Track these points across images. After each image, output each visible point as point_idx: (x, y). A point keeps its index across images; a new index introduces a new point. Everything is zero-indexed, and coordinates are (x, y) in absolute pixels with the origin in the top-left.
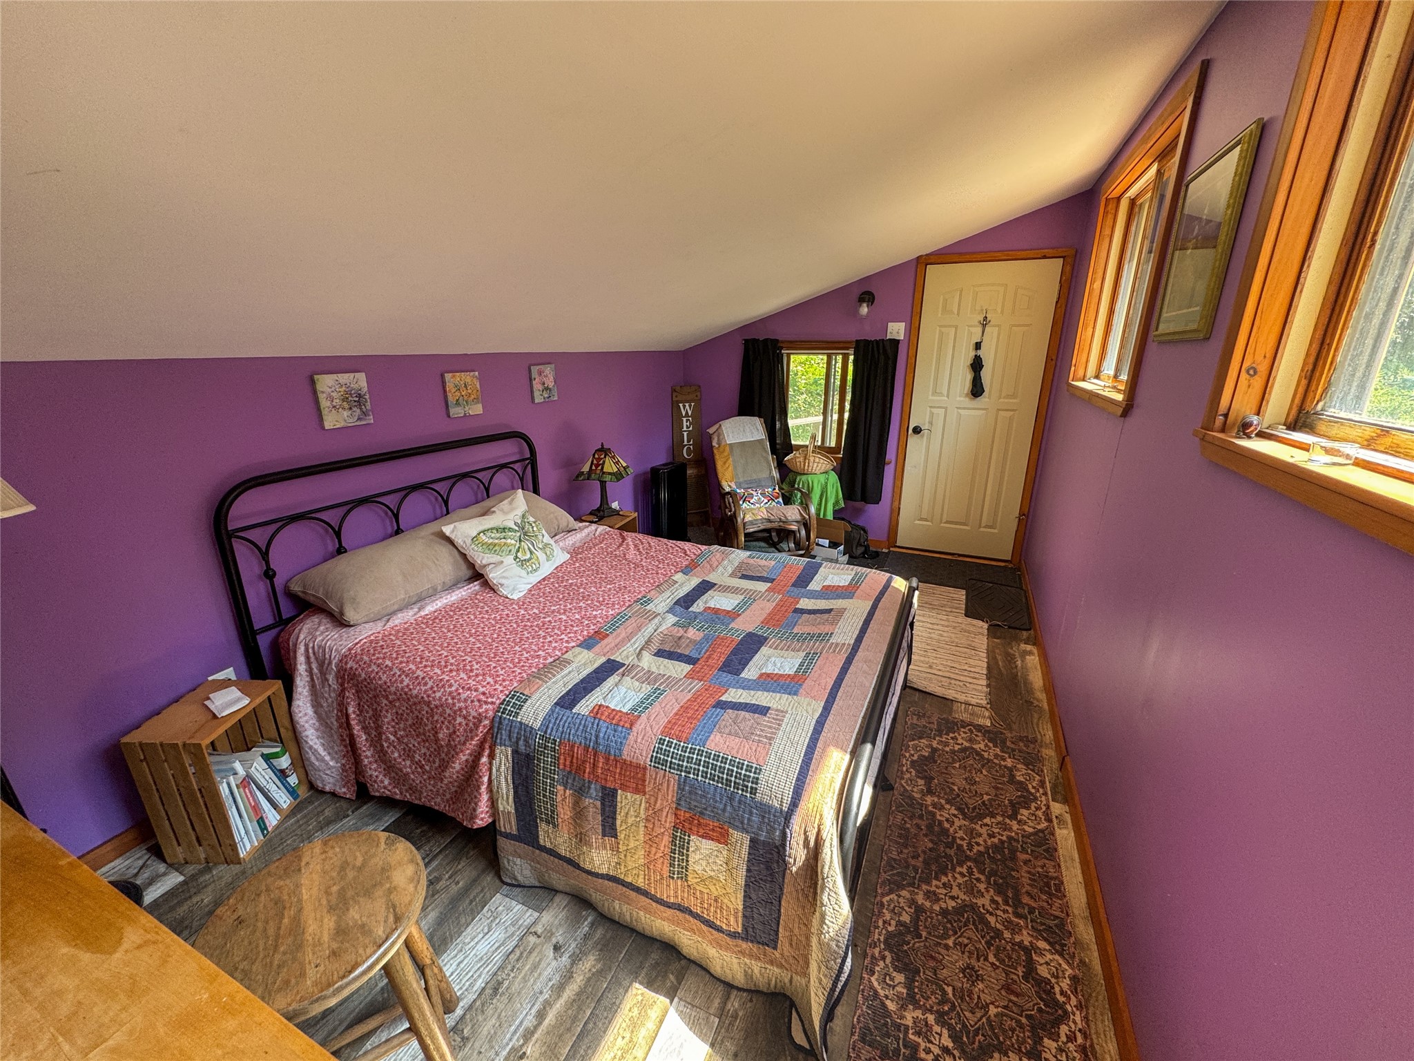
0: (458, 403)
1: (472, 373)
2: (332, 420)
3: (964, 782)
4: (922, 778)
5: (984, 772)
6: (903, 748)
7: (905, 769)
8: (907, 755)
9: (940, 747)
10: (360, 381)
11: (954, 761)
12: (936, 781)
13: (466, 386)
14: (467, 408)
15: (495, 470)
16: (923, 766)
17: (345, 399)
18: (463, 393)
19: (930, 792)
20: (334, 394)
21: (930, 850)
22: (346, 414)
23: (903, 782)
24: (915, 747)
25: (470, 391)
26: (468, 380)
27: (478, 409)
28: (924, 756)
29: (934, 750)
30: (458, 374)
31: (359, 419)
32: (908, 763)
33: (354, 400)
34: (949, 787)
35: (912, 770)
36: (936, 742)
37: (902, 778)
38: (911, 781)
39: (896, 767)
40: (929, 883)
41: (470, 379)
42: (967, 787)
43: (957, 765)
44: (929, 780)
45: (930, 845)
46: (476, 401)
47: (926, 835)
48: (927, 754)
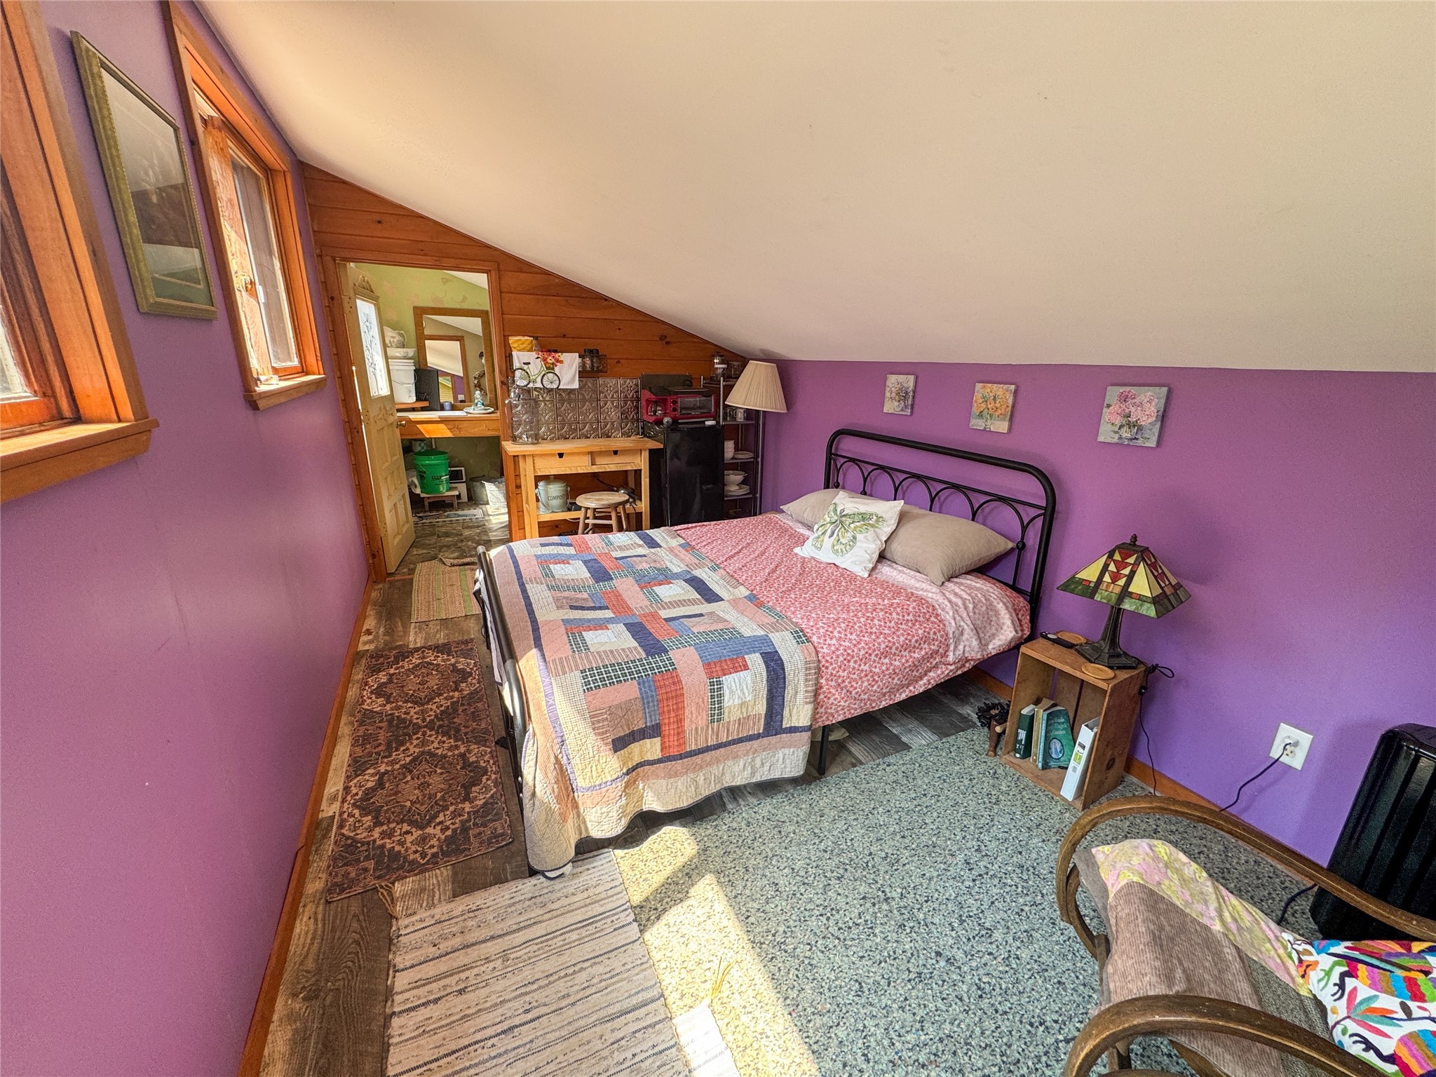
0: (981, 415)
1: (1006, 386)
2: (891, 406)
3: (431, 781)
4: (473, 762)
5: (408, 804)
6: (499, 780)
7: (491, 762)
8: (493, 777)
9: (460, 806)
10: (909, 382)
11: (443, 798)
12: (459, 767)
13: (995, 399)
14: (989, 423)
15: (989, 498)
16: (476, 774)
17: (898, 394)
18: (989, 406)
19: (463, 756)
20: (893, 389)
21: (455, 718)
22: (896, 404)
23: (489, 750)
24: (487, 789)
25: (998, 405)
26: (1000, 393)
27: (1003, 427)
28: (475, 785)
29: (467, 798)
30: (989, 385)
31: (902, 410)
32: (490, 770)
33: (902, 395)
34: (445, 768)
35: (484, 765)
36: (467, 810)
37: (491, 752)
38: (482, 755)
39: (501, 763)
40: (452, 703)
41: (1004, 393)
42: (427, 778)
43: (439, 795)
44: (466, 765)
45: (455, 720)
46: (1001, 417)
47: (460, 724)
48: (473, 789)
